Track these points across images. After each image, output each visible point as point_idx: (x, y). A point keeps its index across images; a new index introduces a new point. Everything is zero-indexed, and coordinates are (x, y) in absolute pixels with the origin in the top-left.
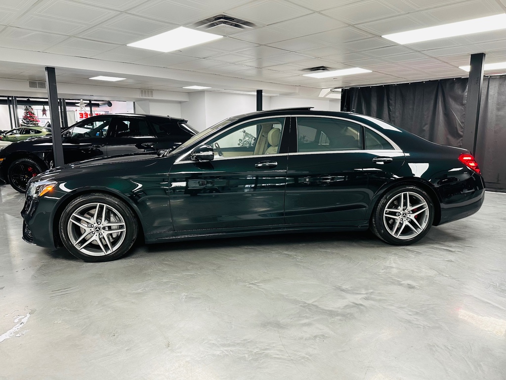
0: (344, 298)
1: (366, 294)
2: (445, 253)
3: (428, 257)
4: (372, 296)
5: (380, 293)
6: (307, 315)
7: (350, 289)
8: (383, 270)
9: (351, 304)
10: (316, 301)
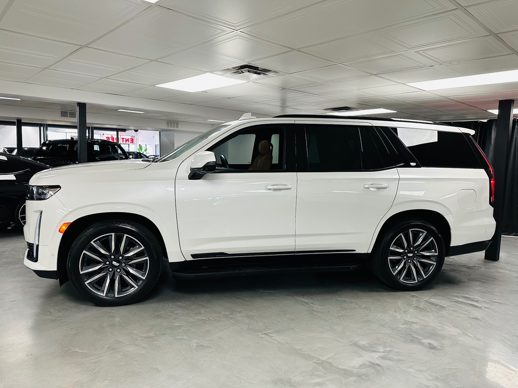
0: (361, 356)
1: (384, 352)
2: (470, 308)
3: (452, 312)
4: (390, 355)
5: (398, 352)
6: (321, 374)
7: (366, 345)
8: (403, 324)
9: (368, 363)
10: (330, 358)
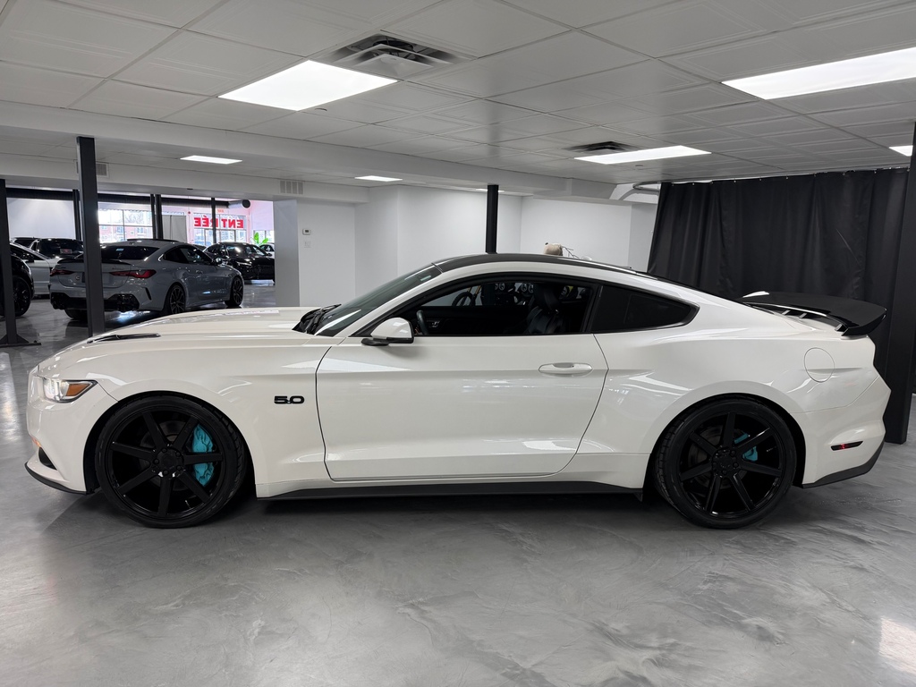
0: (608, 658)
1: (659, 648)
2: (849, 546)
3: (810, 554)
4: (673, 656)
7: (625, 632)
8: (705, 582)
9: (621, 676)
10: (541, 663)
